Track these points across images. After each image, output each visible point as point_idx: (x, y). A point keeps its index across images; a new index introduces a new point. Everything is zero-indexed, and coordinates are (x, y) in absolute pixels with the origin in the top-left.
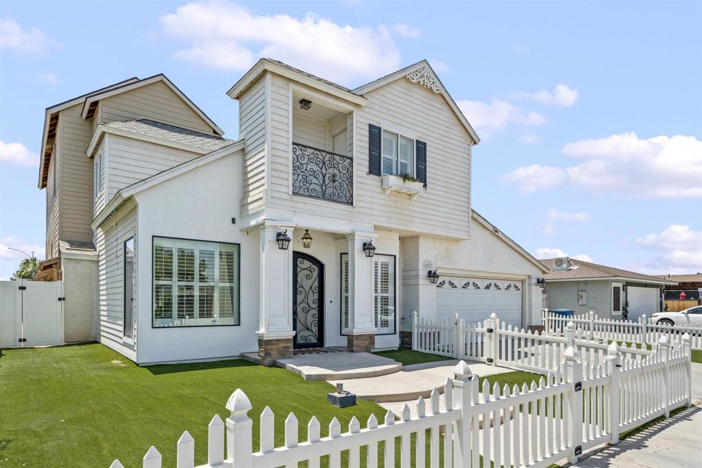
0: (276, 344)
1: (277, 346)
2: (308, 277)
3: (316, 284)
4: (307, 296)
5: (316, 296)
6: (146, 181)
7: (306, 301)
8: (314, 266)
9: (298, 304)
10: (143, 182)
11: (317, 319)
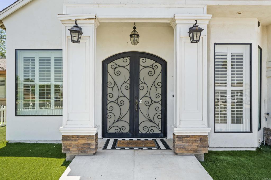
0: (75, 140)
1: (76, 142)
2: (150, 74)
3: (160, 79)
4: (149, 91)
5: (160, 91)
6: (7, 9)
7: (148, 95)
8: (157, 64)
9: (140, 98)
10: (5, 11)
11: (160, 112)
